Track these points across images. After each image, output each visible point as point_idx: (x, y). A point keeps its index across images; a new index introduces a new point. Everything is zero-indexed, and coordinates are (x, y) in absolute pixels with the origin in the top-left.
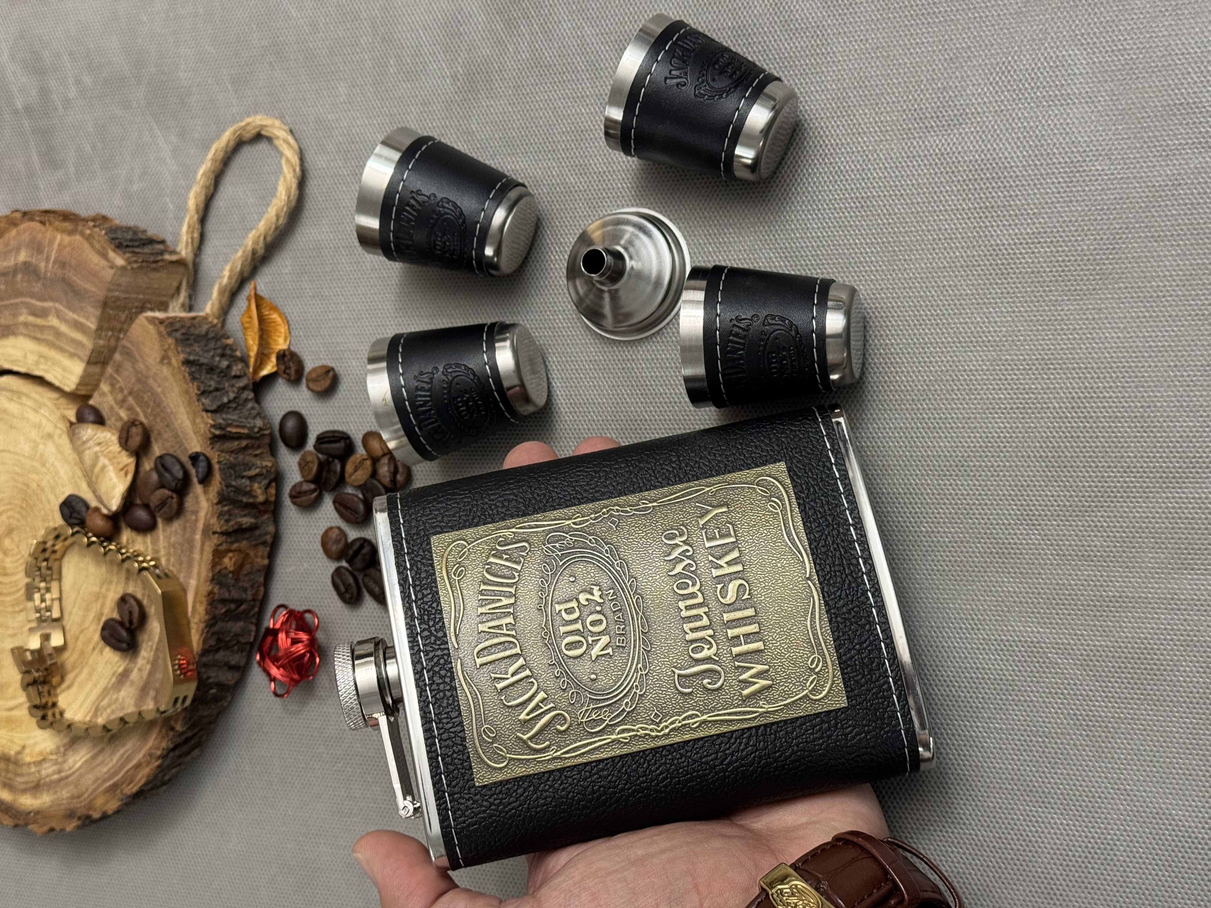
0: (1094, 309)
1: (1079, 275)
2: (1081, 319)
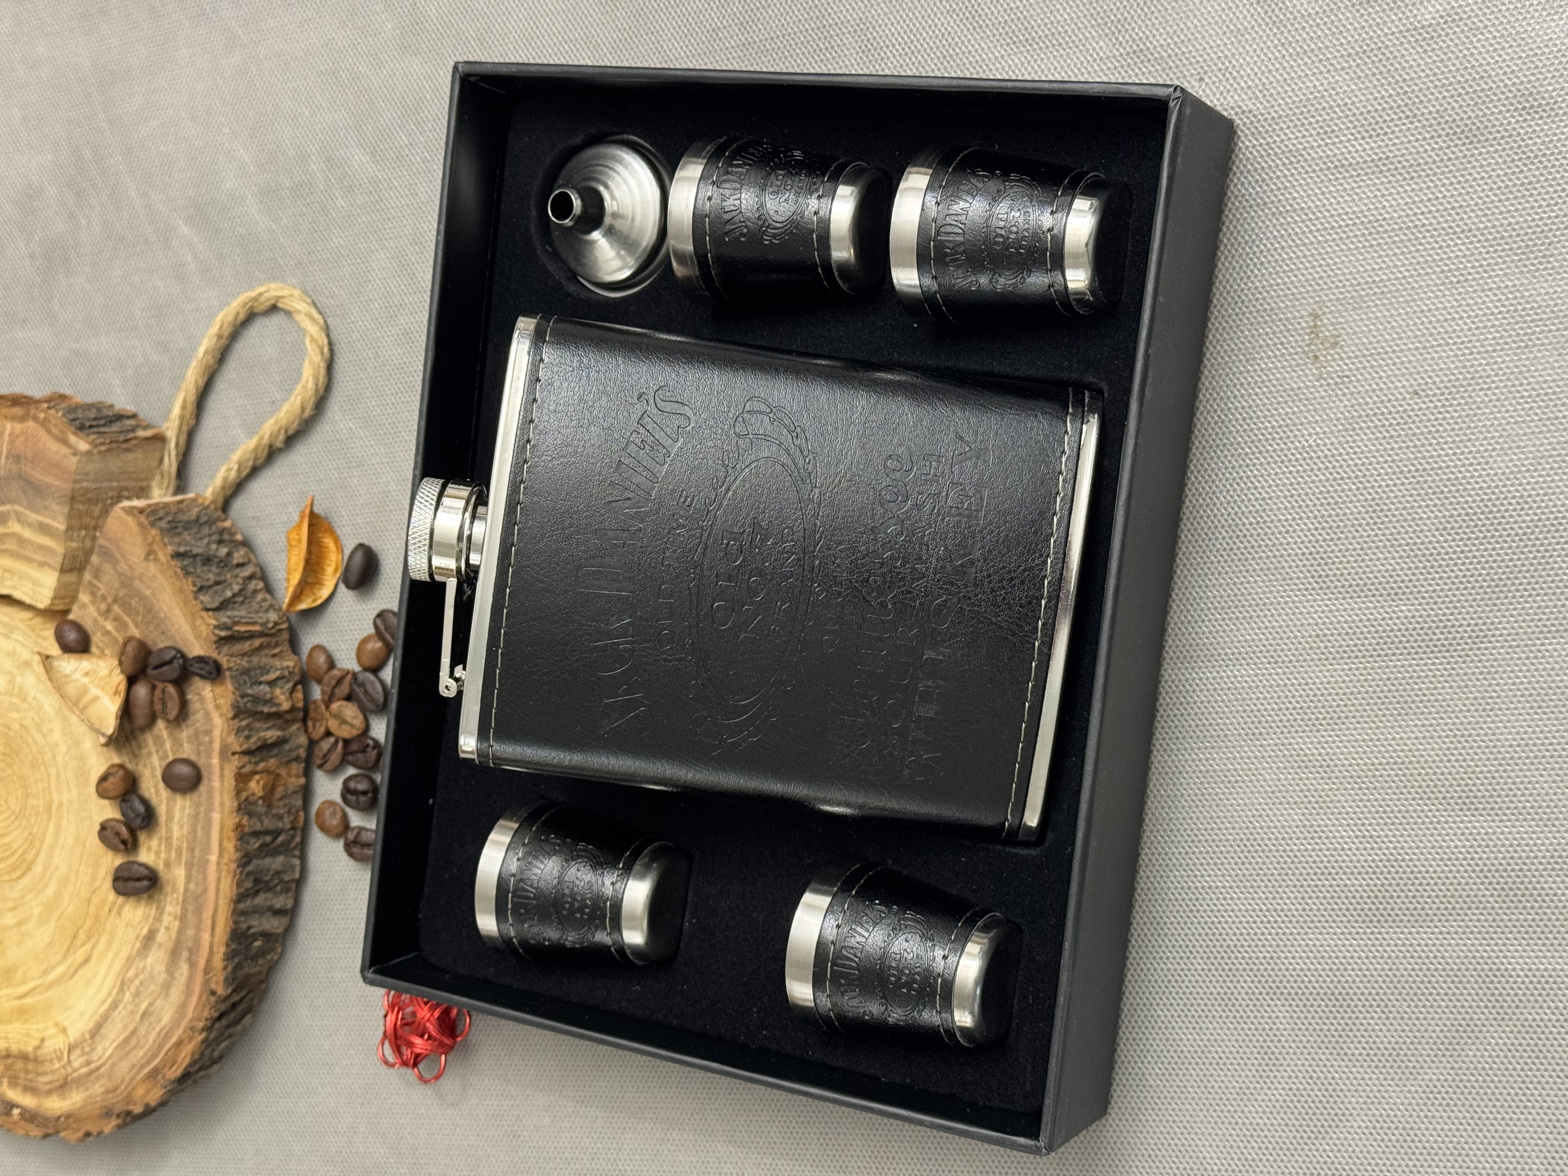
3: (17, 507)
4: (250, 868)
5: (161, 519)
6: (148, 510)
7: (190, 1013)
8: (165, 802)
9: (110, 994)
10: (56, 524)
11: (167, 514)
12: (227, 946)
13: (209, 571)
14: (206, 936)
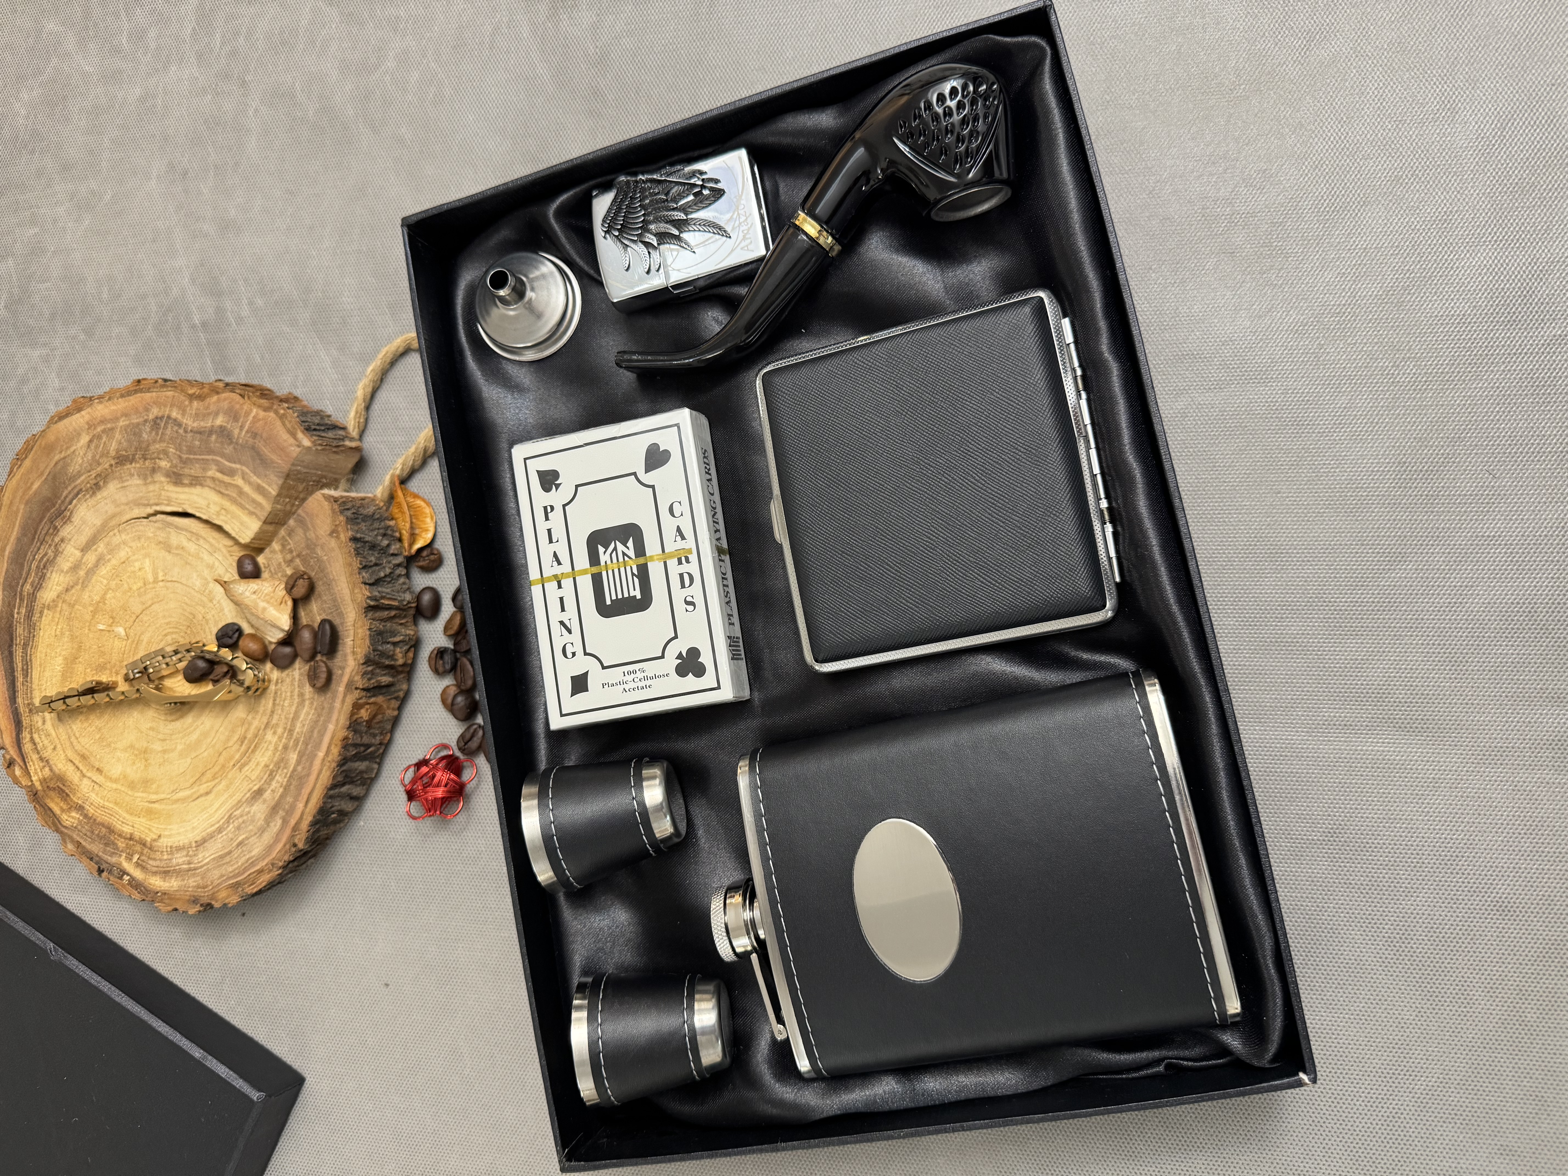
3: (244, 468)
4: (344, 768)
5: (348, 509)
6: (341, 500)
7: (274, 855)
8: (295, 705)
9: (219, 822)
10: (270, 490)
11: (353, 506)
12: (314, 816)
13: (372, 554)
14: (300, 806)
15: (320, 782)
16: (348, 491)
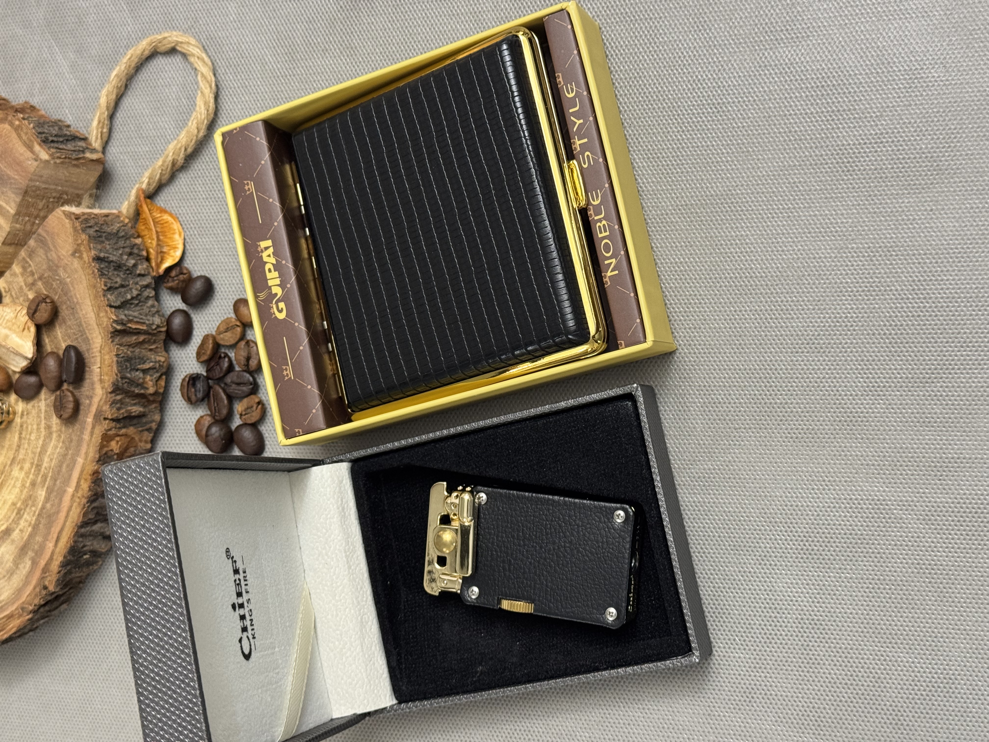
0: (931, 201)
1: (918, 171)
2: (920, 210)
4: (95, 503)
5: (90, 227)
6: (83, 218)
7: (24, 598)
8: (42, 439)
11: (96, 224)
12: (65, 557)
13: (118, 275)
14: (50, 545)
15: (70, 520)
16: (90, 208)
